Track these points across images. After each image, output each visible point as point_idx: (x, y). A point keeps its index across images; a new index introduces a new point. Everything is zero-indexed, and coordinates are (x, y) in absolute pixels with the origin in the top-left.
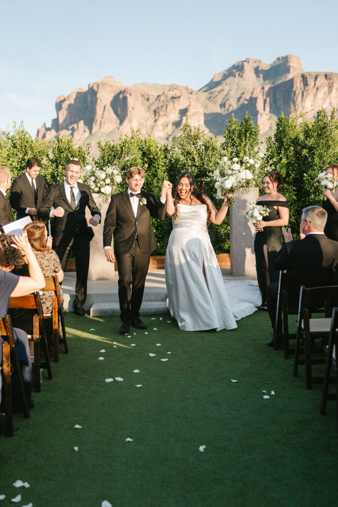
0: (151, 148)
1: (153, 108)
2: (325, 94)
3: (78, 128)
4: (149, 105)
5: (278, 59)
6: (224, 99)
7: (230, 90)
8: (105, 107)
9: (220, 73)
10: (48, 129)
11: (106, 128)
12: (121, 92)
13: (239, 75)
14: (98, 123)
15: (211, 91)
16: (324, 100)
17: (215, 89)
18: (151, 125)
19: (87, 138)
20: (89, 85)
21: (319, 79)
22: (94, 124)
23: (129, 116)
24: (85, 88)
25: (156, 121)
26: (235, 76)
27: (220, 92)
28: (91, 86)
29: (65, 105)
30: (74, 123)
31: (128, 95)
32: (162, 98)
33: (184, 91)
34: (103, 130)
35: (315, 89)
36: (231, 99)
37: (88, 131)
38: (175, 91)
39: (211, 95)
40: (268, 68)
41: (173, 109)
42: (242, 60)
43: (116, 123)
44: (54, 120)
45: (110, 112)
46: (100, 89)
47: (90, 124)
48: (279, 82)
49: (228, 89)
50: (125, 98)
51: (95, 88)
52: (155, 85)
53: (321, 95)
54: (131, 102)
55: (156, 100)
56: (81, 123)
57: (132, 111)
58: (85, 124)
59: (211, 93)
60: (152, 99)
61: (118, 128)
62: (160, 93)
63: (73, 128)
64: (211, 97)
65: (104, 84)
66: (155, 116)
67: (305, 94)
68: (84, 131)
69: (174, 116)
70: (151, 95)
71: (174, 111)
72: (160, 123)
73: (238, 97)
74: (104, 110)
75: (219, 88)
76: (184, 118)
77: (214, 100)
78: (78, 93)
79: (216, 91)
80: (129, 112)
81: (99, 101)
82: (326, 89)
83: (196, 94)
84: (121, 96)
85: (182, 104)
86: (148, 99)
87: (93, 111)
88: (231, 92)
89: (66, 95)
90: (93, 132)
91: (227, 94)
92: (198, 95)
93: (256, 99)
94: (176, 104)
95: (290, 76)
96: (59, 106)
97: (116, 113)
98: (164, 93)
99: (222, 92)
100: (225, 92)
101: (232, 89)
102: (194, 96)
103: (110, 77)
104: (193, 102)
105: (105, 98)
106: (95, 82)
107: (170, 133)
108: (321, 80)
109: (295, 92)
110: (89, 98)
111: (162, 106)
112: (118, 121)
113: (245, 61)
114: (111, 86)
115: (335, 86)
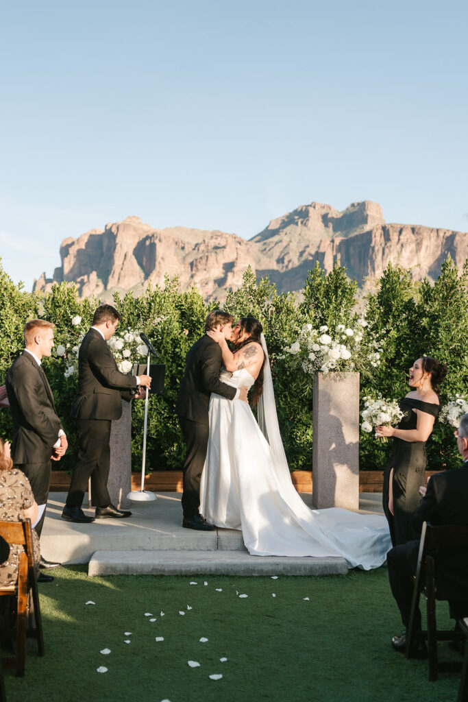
0: (195, 306)
1: (190, 260)
2: (411, 252)
3: (89, 281)
4: (184, 255)
5: (353, 205)
6: (282, 252)
7: (290, 241)
8: (125, 256)
9: (277, 219)
10: (48, 281)
11: (126, 283)
12: (147, 237)
13: (302, 223)
14: (116, 276)
15: (265, 241)
16: (410, 260)
17: (271, 240)
18: (186, 282)
19: (101, 295)
20: (106, 226)
21: (404, 233)
22: (110, 277)
23: (157, 268)
24: (101, 230)
25: (192, 276)
26: (297, 224)
27: (277, 243)
28: (108, 228)
29: (73, 251)
30: (83, 275)
31: (157, 241)
32: (202, 248)
33: (230, 240)
34: (122, 285)
35: (399, 246)
36: (291, 253)
37: (102, 286)
38: (219, 239)
39: (265, 247)
40: (340, 216)
41: (215, 262)
42: (307, 204)
43: (140, 277)
44: (57, 270)
45: (133, 262)
46: (120, 231)
47: (105, 276)
48: (353, 235)
49: (288, 240)
50: (153, 246)
51: (114, 230)
52: (192, 230)
53: (406, 253)
54: (160, 250)
55: (194, 249)
56: (94, 275)
57: (162, 262)
58: (99, 276)
59: (265, 244)
60: (188, 248)
61: (143, 284)
62: (200, 241)
63: (83, 280)
64: (265, 249)
65: (127, 226)
66: (192, 270)
67: (387, 251)
68: (97, 286)
69: (218, 272)
70: (188, 243)
71: (216, 265)
72: (197, 279)
73: (301, 250)
74: (125, 258)
75: (276, 239)
76: (230, 274)
77: (269, 253)
78: (91, 236)
79: (272, 242)
80: (157, 264)
81: (118, 247)
82: (413, 246)
83: (246, 244)
84: (148, 243)
85: (227, 256)
86: (183, 248)
87: (110, 260)
88: (291, 244)
89: (75, 238)
90: (109, 286)
91: (286, 247)
92: (248, 246)
93: (323, 254)
94: (220, 256)
95: (367, 228)
96: (64, 251)
97: (140, 264)
98: (204, 241)
99: (280, 244)
100: (284, 244)
101: (293, 240)
102: (243, 247)
103: (135, 217)
104: (242, 255)
105: (126, 244)
106: (114, 222)
107: (210, 293)
108: (407, 235)
109: (374, 247)
110: (105, 243)
111: (201, 258)
112: (143, 275)
113: (311, 206)
114: (135, 229)
115: (425, 243)
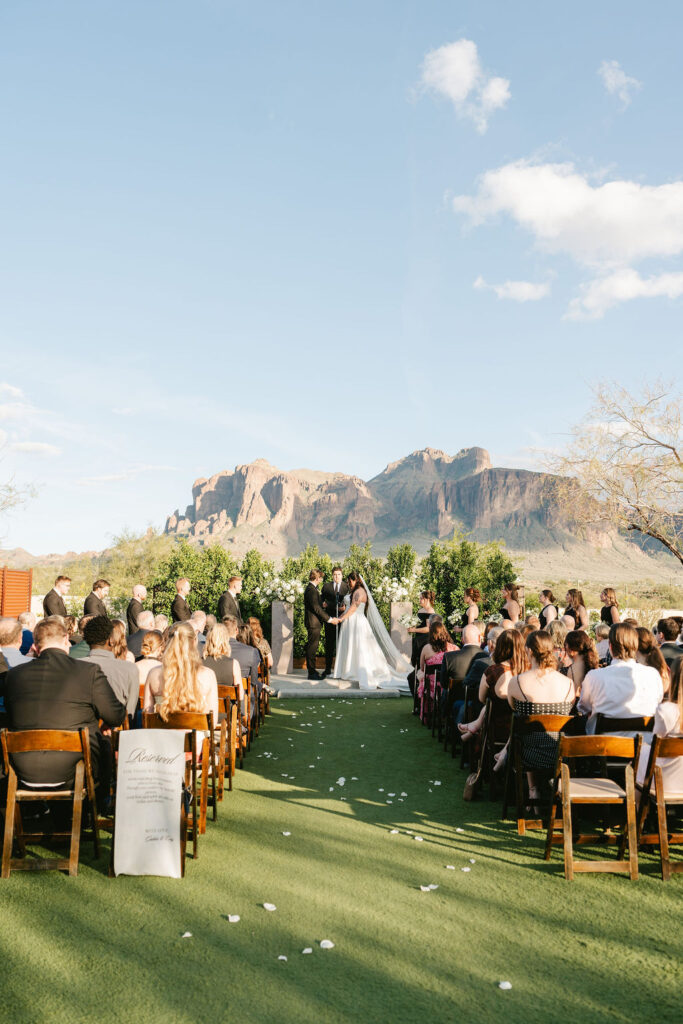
1: (313, 500)
2: (516, 494)
3: (219, 519)
4: (308, 495)
5: (463, 451)
6: (399, 493)
7: (406, 483)
8: (254, 495)
9: (394, 464)
10: (180, 518)
11: (254, 520)
12: (274, 479)
13: (417, 466)
14: (245, 514)
16: (516, 501)
19: (230, 531)
20: (236, 468)
21: (509, 477)
22: (239, 515)
23: (283, 508)
24: (231, 472)
26: (412, 468)
28: (238, 470)
29: (204, 490)
30: (214, 513)
31: (283, 482)
32: (325, 488)
34: (250, 523)
35: (505, 489)
36: (407, 494)
37: (231, 523)
40: (450, 461)
41: (337, 502)
42: (421, 450)
43: (267, 515)
44: (189, 507)
45: (260, 502)
46: (249, 473)
47: (234, 515)
48: (462, 478)
49: (404, 481)
50: (280, 487)
51: (244, 471)
52: (316, 472)
53: (512, 495)
54: (286, 490)
55: (318, 490)
56: (224, 513)
57: (287, 501)
58: (228, 515)
59: (383, 485)
61: (269, 521)
62: (323, 482)
63: (212, 518)
64: (383, 491)
65: (254, 468)
66: (315, 509)
67: (494, 493)
68: (227, 523)
69: (339, 511)
70: (312, 484)
71: (338, 505)
72: (320, 517)
73: (416, 491)
74: (253, 498)
75: (393, 481)
76: (351, 514)
77: (387, 494)
78: (222, 477)
79: (390, 484)
80: (282, 503)
81: (247, 487)
82: (518, 488)
83: (366, 486)
84: (275, 483)
86: (307, 489)
87: (240, 499)
88: (407, 486)
89: (207, 478)
90: (238, 524)
91: (402, 488)
93: (436, 495)
95: (476, 472)
96: (197, 491)
97: (268, 503)
98: (327, 482)
101: (409, 482)
103: (262, 460)
105: (255, 484)
106: (244, 465)
108: (511, 479)
109: (482, 490)
110: (235, 483)
111: (324, 498)
112: (269, 513)
113: (425, 451)
114: (263, 470)
115: (529, 486)
